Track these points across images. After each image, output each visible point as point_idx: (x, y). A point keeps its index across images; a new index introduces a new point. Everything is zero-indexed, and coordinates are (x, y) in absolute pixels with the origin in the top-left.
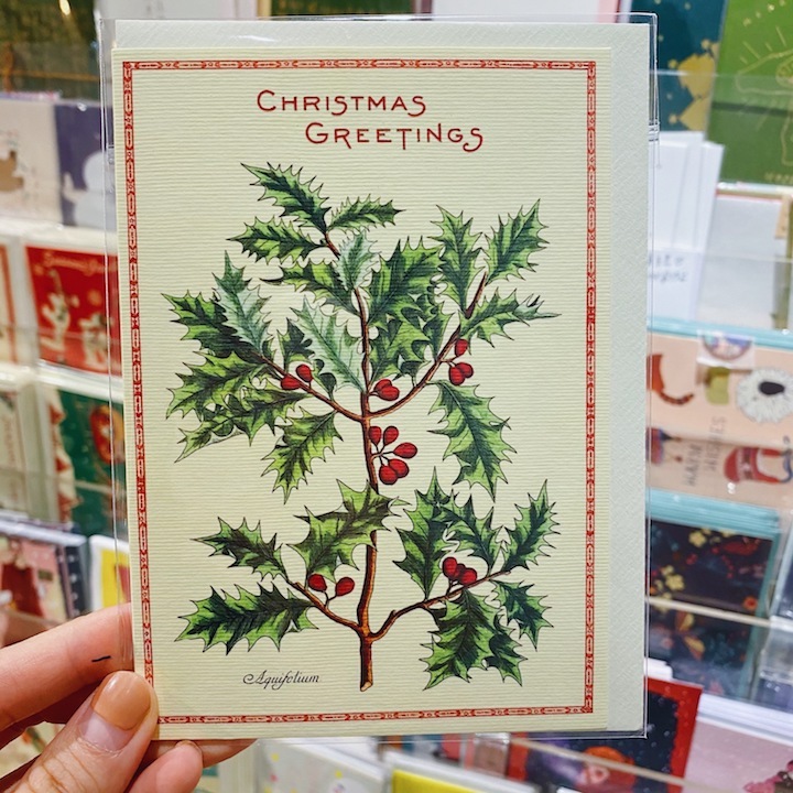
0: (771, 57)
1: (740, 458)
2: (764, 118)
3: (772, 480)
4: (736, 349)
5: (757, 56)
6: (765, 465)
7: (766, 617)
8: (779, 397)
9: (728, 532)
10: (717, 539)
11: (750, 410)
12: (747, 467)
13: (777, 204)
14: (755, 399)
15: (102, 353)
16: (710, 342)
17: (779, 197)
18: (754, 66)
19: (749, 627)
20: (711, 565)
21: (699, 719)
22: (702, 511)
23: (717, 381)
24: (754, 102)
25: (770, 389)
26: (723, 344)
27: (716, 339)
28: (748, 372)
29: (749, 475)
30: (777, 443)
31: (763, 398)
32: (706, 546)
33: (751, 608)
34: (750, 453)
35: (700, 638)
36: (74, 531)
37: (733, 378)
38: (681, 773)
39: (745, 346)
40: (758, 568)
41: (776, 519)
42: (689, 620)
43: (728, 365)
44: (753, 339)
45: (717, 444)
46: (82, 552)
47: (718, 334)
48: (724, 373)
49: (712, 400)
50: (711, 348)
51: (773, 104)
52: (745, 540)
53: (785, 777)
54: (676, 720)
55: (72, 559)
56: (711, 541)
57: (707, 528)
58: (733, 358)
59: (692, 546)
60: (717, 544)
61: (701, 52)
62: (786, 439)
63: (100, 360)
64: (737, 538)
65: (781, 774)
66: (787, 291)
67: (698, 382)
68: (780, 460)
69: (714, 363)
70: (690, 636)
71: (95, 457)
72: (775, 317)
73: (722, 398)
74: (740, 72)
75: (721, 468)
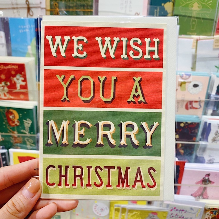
0: (187, 3)
1: (189, 104)
2: (186, 18)
3: (196, 108)
4: (188, 77)
5: (184, 2)
6: (194, 105)
7: (198, 142)
8: (198, 88)
9: (189, 122)
10: (187, 124)
11: (191, 92)
12: (190, 106)
13: (192, 40)
14: (192, 89)
15: (6, 94)
16: (181, 75)
17: (192, 38)
18: (183, 5)
19: (194, 145)
20: (185, 131)
21: (185, 169)
22: (182, 118)
23: (183, 85)
24: (184, 14)
25: (195, 86)
26: (184, 76)
27: (183, 75)
28: (190, 82)
29: (191, 108)
30: (197, 99)
31: (194, 88)
32: (184, 126)
33: (194, 140)
34: (191, 102)
35: (183, 149)
36: (3, 149)
37: (187, 84)
38: (180, 183)
39: (190, 76)
40: (196, 130)
41: (199, 118)
42: (180, 145)
43: (186, 81)
44: (191, 74)
45: (183, 101)
46: (7, 154)
47: (183, 73)
48: (185, 83)
49: (182, 90)
50: (182, 77)
51: (188, 15)
52: (193, 124)
53: (204, 179)
54: (179, 170)
55: (3, 157)
56: (186, 125)
57: (184, 122)
58: (187, 79)
59: (181, 127)
60: (187, 126)
61: (170, 1)
62: (199, 98)
63: (5, 96)
64: (192, 123)
65: (204, 178)
66: (195, 62)
67: (178, 86)
68: (198, 103)
69: (182, 81)
70: (180, 149)
71: (8, 125)
72: (192, 68)
73: (184, 89)
74: (181, 6)
75: (184, 107)
